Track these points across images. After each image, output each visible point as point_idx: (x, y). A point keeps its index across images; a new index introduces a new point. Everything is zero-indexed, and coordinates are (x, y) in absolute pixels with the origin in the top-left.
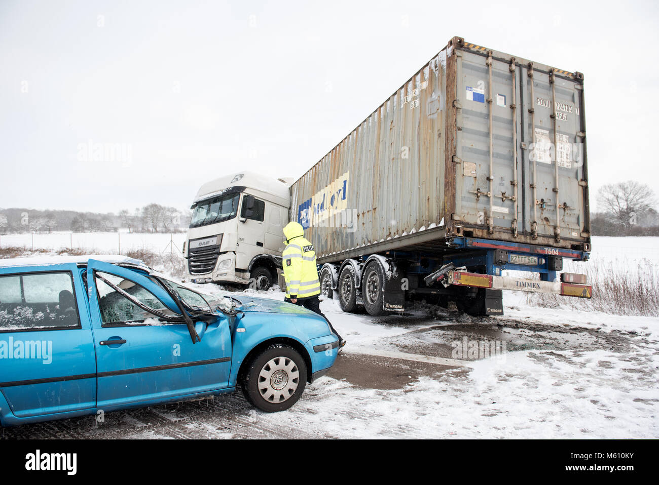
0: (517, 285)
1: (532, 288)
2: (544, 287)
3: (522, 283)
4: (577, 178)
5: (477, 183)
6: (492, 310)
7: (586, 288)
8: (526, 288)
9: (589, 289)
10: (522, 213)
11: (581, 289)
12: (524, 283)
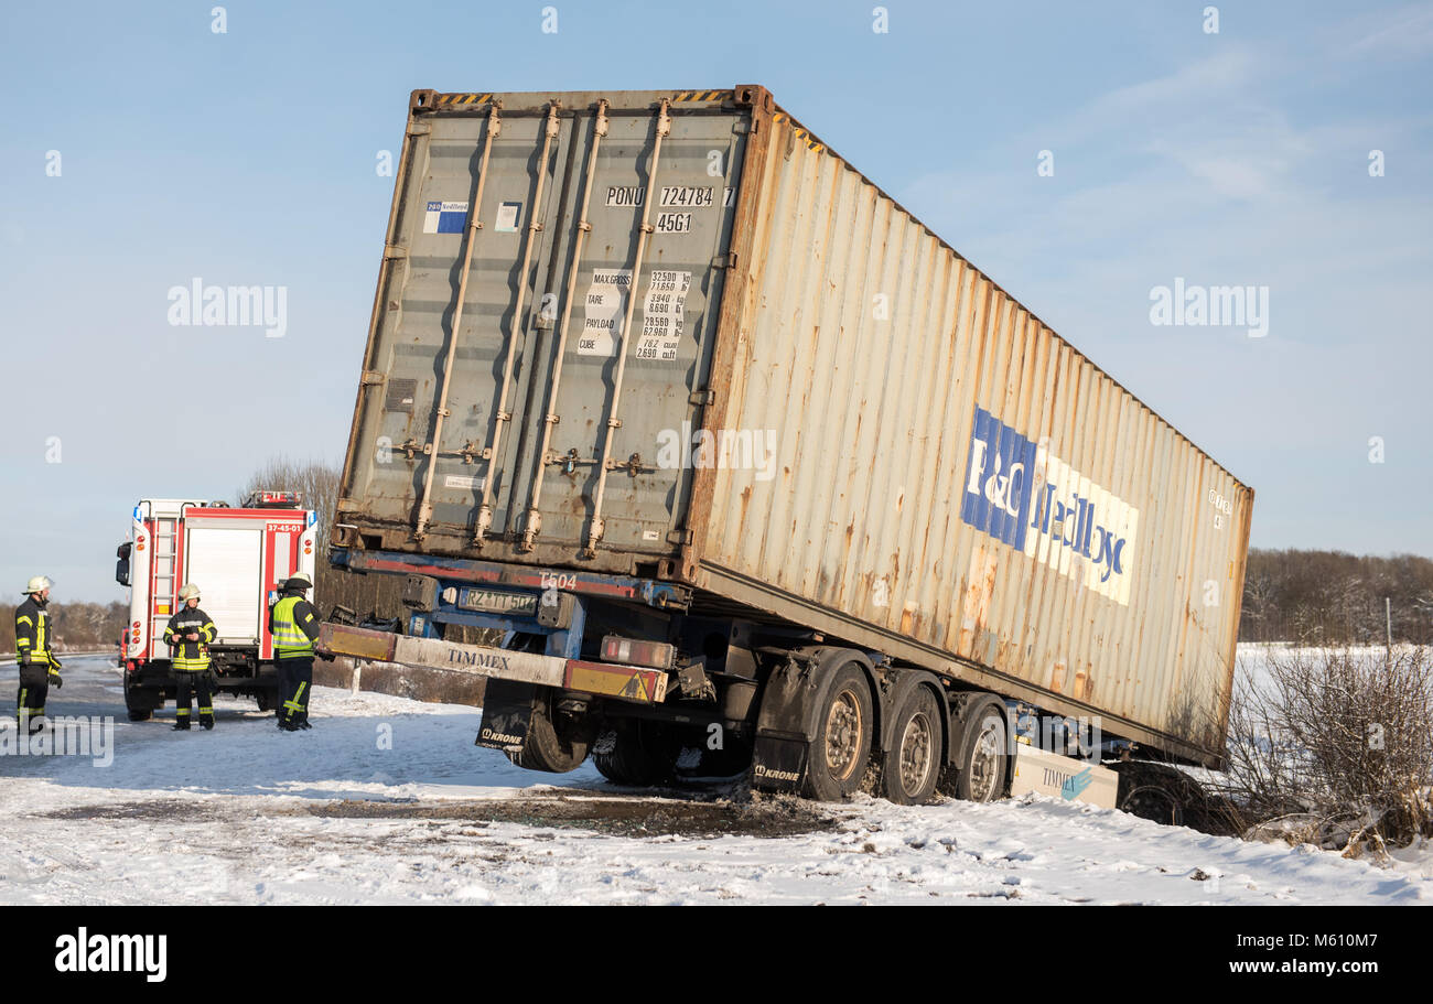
0: (451, 660)
1: (489, 668)
2: (519, 668)
3: (463, 655)
4: (689, 385)
5: (413, 425)
6: (769, 773)
7: (637, 676)
8: (474, 667)
9: (646, 681)
10: (509, 489)
11: (622, 677)
12: (470, 655)
